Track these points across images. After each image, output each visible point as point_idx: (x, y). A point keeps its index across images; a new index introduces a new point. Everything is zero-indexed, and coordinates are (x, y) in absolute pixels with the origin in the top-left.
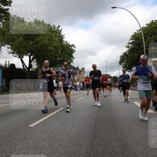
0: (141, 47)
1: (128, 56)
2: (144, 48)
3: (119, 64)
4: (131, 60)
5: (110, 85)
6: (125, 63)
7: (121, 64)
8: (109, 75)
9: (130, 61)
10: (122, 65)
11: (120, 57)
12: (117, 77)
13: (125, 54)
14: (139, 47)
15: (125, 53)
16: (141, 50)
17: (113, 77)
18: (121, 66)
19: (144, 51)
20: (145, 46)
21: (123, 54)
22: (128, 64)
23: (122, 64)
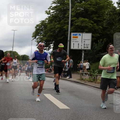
0: (66, 16)
1: (47, 26)
2: (69, 18)
3: (33, 37)
4: (51, 32)
5: (15, 68)
6: (42, 37)
7: (35, 38)
8: (15, 52)
9: (48, 34)
10: (37, 39)
11: (36, 27)
12: (28, 56)
13: (43, 23)
14: (64, 15)
15: (43, 21)
16: (65, 20)
17: (22, 56)
18: (35, 40)
19: (68, 22)
20: (71, 15)
21: (40, 23)
22: (45, 38)
23: (37, 37)
